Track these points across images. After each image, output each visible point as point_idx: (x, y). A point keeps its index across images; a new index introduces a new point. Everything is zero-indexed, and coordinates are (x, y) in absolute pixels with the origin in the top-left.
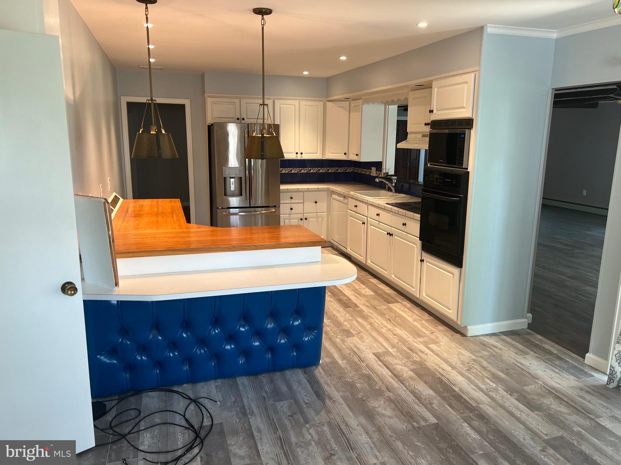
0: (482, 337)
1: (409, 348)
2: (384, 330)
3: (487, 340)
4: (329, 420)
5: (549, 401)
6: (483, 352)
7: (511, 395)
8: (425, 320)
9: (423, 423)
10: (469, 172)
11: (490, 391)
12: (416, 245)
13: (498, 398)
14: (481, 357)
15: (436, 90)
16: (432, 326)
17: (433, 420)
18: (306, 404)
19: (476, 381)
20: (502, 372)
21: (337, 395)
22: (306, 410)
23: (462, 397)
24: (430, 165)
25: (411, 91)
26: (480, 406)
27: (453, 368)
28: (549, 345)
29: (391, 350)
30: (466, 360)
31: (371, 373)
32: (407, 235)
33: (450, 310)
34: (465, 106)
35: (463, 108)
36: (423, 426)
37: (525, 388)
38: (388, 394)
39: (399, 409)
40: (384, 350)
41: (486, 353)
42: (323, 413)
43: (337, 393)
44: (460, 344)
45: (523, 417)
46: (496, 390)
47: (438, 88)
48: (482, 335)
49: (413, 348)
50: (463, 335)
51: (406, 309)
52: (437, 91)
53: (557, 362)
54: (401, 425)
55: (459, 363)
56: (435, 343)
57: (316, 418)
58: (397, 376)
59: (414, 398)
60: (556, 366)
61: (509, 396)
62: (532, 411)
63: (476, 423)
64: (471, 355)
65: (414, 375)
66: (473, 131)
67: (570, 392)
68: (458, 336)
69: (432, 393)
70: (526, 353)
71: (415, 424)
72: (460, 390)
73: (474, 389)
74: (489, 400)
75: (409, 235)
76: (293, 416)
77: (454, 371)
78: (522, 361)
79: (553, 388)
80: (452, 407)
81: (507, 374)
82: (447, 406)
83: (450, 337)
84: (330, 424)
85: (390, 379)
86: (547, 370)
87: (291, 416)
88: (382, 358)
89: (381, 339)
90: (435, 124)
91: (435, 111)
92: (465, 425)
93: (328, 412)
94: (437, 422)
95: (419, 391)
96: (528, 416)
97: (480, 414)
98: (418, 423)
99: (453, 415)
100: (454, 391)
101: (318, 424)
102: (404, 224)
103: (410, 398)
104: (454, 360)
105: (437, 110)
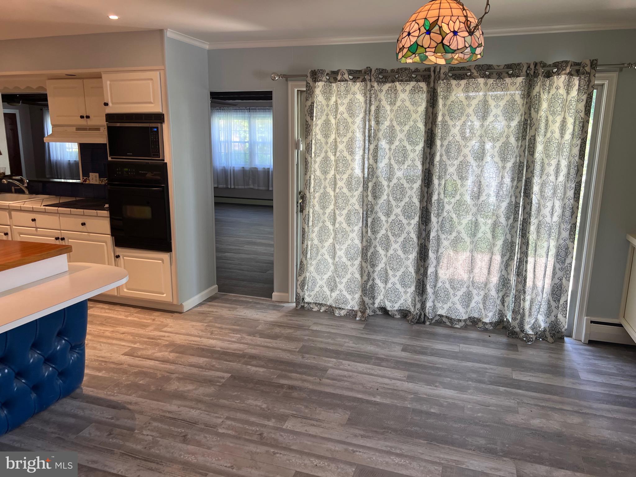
0: (195, 309)
1: (149, 338)
2: (108, 334)
3: (199, 309)
4: (150, 418)
5: (277, 330)
6: (207, 318)
7: (255, 336)
8: (135, 313)
9: (223, 381)
10: (166, 163)
11: (241, 340)
12: (106, 242)
13: (250, 342)
14: (210, 322)
15: (108, 83)
16: (147, 315)
17: (227, 375)
18: (112, 418)
19: (224, 338)
20: (234, 325)
21: (133, 398)
22: (118, 423)
23: (229, 352)
24: (112, 158)
25: (49, 79)
26: (245, 351)
27: (200, 337)
28: (243, 298)
29: (135, 346)
30: (203, 328)
31: (140, 369)
32: (89, 235)
33: (163, 294)
34: (152, 101)
35: (150, 103)
36: (225, 382)
37: (257, 328)
38: (174, 376)
39: (195, 381)
40: (130, 348)
41: (211, 318)
42: (137, 416)
43: (131, 397)
44: (186, 319)
45: (275, 345)
46: (242, 338)
47: (111, 81)
48: (194, 308)
49: (152, 336)
50: (180, 313)
51: (107, 311)
52: (110, 84)
53: (258, 306)
54: (211, 390)
55: (200, 332)
56: (166, 326)
57: (137, 423)
58: (164, 361)
59: (197, 369)
60: (258, 309)
61: (254, 338)
62: (275, 340)
63: (254, 362)
64: (203, 324)
65: (177, 355)
66: (165, 126)
67: (281, 320)
68: (176, 315)
69: (205, 359)
70: (237, 308)
71: (218, 384)
72: (221, 348)
73: (229, 344)
74: (246, 345)
75: (91, 234)
76: (112, 433)
77: (202, 339)
78: (238, 314)
79: (271, 322)
80: (230, 361)
81: (238, 325)
82: (225, 362)
83: (171, 317)
84: (155, 419)
85: (163, 366)
86: (258, 313)
87: (110, 434)
88: (135, 354)
89: (114, 342)
90: (110, 117)
91: (110, 104)
92: (249, 367)
93: (141, 413)
94: (230, 375)
95: (195, 362)
96: (276, 343)
97: (251, 356)
98: (220, 382)
99: (235, 365)
100: (219, 351)
101: (145, 426)
102: (83, 224)
103: (195, 370)
104: (195, 332)
105: (113, 103)
